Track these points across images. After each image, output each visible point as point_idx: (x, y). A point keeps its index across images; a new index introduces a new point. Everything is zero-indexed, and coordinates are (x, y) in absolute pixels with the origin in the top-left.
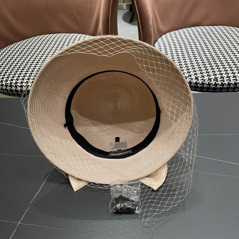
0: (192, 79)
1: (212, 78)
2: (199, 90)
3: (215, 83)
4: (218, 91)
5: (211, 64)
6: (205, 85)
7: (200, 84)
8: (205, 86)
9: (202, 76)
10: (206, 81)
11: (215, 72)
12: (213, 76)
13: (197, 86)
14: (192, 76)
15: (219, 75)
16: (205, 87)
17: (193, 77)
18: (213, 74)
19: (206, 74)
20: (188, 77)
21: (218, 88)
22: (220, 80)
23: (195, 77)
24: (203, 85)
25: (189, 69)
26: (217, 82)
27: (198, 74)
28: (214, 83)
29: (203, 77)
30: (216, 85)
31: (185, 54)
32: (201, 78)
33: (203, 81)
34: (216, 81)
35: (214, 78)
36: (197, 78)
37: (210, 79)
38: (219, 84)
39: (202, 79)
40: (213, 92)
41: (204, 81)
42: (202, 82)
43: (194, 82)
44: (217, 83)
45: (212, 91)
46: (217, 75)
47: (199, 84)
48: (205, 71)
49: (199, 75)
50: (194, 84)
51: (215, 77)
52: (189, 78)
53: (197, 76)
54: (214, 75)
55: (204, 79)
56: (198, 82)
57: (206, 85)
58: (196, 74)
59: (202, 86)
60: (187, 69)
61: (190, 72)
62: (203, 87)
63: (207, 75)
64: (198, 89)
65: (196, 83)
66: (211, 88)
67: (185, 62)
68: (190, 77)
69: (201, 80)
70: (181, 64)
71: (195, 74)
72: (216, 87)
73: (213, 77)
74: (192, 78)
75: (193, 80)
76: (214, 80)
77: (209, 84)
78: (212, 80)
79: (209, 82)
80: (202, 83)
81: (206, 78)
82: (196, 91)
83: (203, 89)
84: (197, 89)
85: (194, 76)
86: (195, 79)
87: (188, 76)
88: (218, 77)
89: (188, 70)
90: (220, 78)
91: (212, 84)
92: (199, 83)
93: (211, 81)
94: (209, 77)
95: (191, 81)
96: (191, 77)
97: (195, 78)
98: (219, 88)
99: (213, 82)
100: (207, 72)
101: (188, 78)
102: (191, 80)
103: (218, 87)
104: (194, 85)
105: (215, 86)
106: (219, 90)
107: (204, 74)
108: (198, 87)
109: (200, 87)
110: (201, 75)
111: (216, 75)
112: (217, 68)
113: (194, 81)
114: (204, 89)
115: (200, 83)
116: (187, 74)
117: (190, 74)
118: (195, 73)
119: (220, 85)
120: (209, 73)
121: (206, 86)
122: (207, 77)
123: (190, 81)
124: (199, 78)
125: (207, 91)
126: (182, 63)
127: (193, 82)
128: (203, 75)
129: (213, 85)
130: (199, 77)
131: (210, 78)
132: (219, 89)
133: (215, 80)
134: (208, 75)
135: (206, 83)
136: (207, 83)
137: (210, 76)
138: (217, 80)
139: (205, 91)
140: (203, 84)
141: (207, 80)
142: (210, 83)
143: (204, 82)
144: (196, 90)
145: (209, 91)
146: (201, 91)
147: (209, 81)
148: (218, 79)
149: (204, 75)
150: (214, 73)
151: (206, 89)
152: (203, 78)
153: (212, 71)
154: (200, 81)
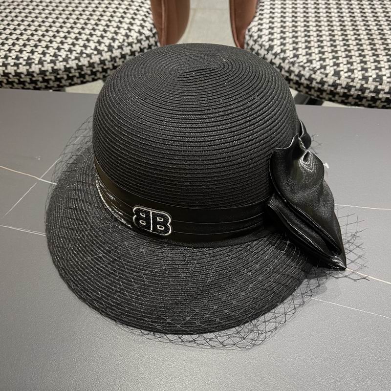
0: (327, 75)
1: (371, 76)
2: (340, 100)
3: (377, 86)
4: (381, 106)
5: (374, 45)
6: (353, 91)
7: (342, 88)
8: (352, 93)
9: (349, 70)
10: (356, 80)
11: (379, 63)
12: (374, 72)
13: (335, 91)
14: (328, 67)
15: (387, 69)
16: (352, 96)
17: (330, 70)
18: (373, 68)
19: (359, 65)
20: (318, 69)
21: (380, 99)
22: (388, 82)
23: (335, 70)
24: (349, 91)
25: (323, 53)
26: (381, 84)
27: (341, 65)
28: (372, 88)
29: (352, 71)
30: (377, 91)
31: (324, 19)
32: (346, 75)
33: (350, 80)
34: (378, 84)
35: (374, 76)
36: (337, 74)
37: (365, 78)
38: (383, 90)
39: (349, 77)
40: (370, 106)
41: (353, 81)
42: (348, 83)
43: (331, 82)
44: (380, 87)
45: (366, 104)
46: (383, 69)
47: (339, 87)
48: (358, 58)
49: (343, 67)
50: (329, 86)
51: (377, 73)
52: (321, 73)
53: (338, 69)
54: (377, 68)
55: (353, 76)
56: (338, 82)
57: (356, 90)
58: (338, 65)
59: (346, 91)
60: (320, 52)
61: (324, 60)
62: (348, 93)
63: (360, 69)
64: (337, 97)
65: (335, 85)
66: (366, 98)
67: (318, 36)
68: (322, 70)
69: (346, 77)
70: (309, 39)
71: (335, 64)
72: (376, 97)
73: (372, 74)
74: (327, 72)
75: (329, 76)
76: (374, 80)
77: (363, 89)
78: (371, 79)
79: (362, 85)
80: (346, 85)
81: (358, 75)
82: (333, 101)
83: (347, 99)
84: (334, 96)
85: (332, 68)
86: (333, 75)
87: (318, 67)
88: (385, 75)
89: (321, 55)
90: (388, 78)
91: (369, 89)
92: (341, 85)
93: (367, 83)
94: (363, 72)
95: (325, 79)
96: (325, 70)
97: (332, 73)
98: (383, 100)
99: (371, 85)
100: (362, 62)
101: (319, 72)
102: (324, 76)
103: (380, 96)
104: (329, 88)
105: (373, 95)
106: (383, 104)
107: (355, 66)
108: (338, 93)
109: (341, 94)
110: (348, 68)
111: (380, 69)
112: (386, 53)
113: (331, 79)
114: (350, 99)
115: (344, 85)
116: (318, 63)
117: (324, 64)
118: (334, 62)
119: (385, 93)
120: (365, 63)
121: (356, 92)
122: (360, 73)
123: (322, 78)
124: (342, 73)
125: (356, 104)
126: (312, 38)
127: (327, 82)
128: (352, 68)
129: (371, 92)
130: (343, 70)
131: (367, 74)
132: (382, 102)
133: (377, 82)
134: (363, 69)
135: (355, 87)
136: (358, 86)
137: (366, 70)
138: (381, 79)
139: (353, 103)
140: (349, 87)
141: (360, 80)
142: (365, 86)
143: (351, 84)
144: (333, 99)
145: (360, 103)
146: (343, 103)
147: (363, 82)
148: (384, 78)
149: (355, 68)
150: (376, 64)
151: (354, 98)
152: (350, 74)
153: (374, 59)
154: (343, 81)
